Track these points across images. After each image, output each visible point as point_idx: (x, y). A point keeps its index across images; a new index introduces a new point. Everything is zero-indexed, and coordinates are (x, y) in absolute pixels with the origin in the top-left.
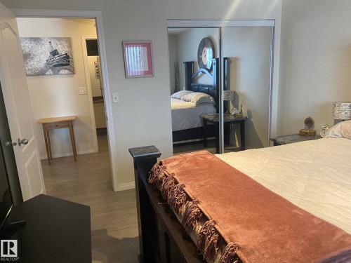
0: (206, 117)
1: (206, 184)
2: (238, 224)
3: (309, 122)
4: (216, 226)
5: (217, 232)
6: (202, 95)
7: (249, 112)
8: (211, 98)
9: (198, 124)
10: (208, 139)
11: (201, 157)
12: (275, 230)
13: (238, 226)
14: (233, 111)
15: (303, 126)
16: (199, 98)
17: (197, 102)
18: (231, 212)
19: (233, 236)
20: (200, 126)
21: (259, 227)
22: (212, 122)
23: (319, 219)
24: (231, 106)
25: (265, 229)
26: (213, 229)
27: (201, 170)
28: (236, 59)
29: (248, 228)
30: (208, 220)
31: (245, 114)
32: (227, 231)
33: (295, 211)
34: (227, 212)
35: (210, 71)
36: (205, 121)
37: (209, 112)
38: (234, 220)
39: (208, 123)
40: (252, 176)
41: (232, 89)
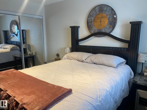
0: (16, 56)
1: (12, 82)
2: (25, 95)
3: (58, 55)
4: (15, 99)
5: (15, 101)
6: (13, 46)
7: (35, 53)
8: (18, 47)
9: (12, 59)
10: (18, 66)
11: (10, 72)
12: (40, 93)
13: (25, 96)
14: (29, 53)
15: (56, 57)
16: (12, 47)
17: (11, 49)
18: (22, 91)
19: (23, 100)
20: (13, 60)
21: (34, 94)
22: (19, 58)
23: (57, 86)
24: (28, 51)
25: (37, 94)
26: (13, 100)
27: (9, 77)
28: (28, 31)
29: (29, 95)
30: (11, 97)
31: (34, 54)
32: (20, 99)
33: (49, 85)
34: (20, 91)
35: (17, 35)
36: (15, 58)
37: (17, 54)
38: (23, 94)
39: (17, 59)
40: (34, 76)
41: (28, 43)
